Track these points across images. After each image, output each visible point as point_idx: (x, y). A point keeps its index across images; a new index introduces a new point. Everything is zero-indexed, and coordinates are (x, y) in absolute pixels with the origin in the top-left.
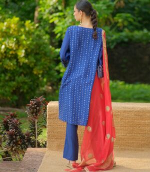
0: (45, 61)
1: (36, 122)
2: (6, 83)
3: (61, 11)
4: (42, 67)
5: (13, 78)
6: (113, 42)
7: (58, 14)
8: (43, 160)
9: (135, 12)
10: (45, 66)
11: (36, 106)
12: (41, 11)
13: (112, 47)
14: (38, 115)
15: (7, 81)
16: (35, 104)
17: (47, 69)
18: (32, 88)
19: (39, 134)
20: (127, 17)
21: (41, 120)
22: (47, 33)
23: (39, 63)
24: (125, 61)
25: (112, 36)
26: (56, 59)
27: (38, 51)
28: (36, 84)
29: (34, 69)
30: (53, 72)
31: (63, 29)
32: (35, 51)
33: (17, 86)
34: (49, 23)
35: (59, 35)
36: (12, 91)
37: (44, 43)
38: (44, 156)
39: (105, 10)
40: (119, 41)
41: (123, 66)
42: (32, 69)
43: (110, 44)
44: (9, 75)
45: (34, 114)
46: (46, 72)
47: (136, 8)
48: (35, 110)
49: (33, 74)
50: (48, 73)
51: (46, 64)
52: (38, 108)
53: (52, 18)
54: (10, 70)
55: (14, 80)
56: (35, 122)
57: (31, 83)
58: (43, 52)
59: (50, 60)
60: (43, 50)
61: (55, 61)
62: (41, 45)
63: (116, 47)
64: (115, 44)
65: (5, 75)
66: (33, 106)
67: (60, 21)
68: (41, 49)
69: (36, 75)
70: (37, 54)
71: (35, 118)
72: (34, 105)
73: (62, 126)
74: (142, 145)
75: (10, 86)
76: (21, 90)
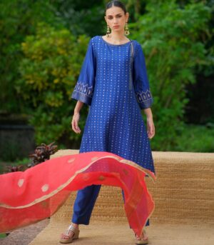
2: (49, 127)
5: (58, 120)
15: (50, 123)
36: (57, 138)
39: (196, 18)
44: (53, 114)
55: (60, 123)
65: (48, 115)
74: (185, 216)
76: (71, 138)
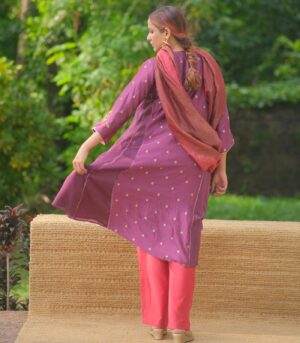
0: (35, 141)
1: (8, 260)
3: (71, 40)
4: (28, 153)
7: (64, 47)
8: (20, 334)
9: (219, 46)
10: (35, 152)
12: (29, 40)
14: (13, 243)
16: (7, 221)
17: (40, 158)
18: (8, 198)
19: (14, 284)
21: (17, 254)
22: (40, 85)
23: (23, 147)
26: (58, 138)
27: (20, 122)
28: (16, 190)
29: (12, 159)
30: (51, 164)
31: (74, 76)
32: (14, 122)
34: (45, 65)
35: (65, 89)
37: (34, 106)
38: (21, 326)
42: (8, 158)
45: (4, 243)
46: (36, 165)
47: (221, 38)
48: (6, 233)
49: (11, 167)
50: (41, 168)
51: (36, 148)
52: (12, 229)
53: (52, 55)
56: (5, 258)
57: (6, 187)
58: (32, 123)
59: (46, 139)
60: (31, 119)
61: (56, 142)
62: (27, 109)
66: (2, 226)
67: (67, 61)
68: (28, 116)
69: (16, 170)
70: (17, 127)
71: (6, 250)
72: (4, 223)
73: (62, 266)
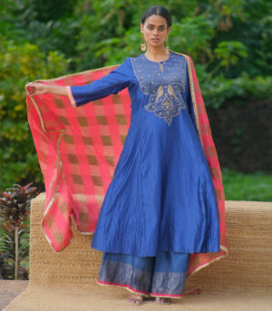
2: (5, 165)
5: (20, 157)
6: (218, 96)
11: (15, 201)
13: (217, 106)
14: (22, 218)
16: (15, 198)
20: (236, 49)
24: (239, 132)
25: (216, 86)
33: (30, 172)
40: (229, 95)
41: (235, 141)
43: (214, 100)
44: (12, 150)
45: (11, 218)
48: (14, 209)
52: (20, 205)
53: (99, 49)
54: (15, 141)
55: (24, 160)
63: (223, 107)
64: (222, 100)
65: (4, 151)
66: (9, 202)
71: (14, 224)
72: (12, 199)
75: (15, 171)
